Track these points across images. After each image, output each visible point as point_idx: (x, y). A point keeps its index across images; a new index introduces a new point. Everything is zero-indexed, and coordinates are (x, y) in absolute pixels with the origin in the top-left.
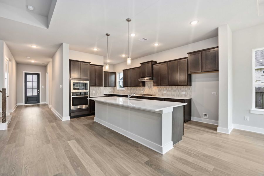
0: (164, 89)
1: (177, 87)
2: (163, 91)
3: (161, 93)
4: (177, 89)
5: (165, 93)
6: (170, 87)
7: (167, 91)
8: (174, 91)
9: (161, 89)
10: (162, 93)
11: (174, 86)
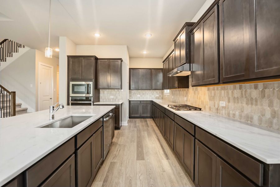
0: (220, 94)
1: (265, 87)
2: (220, 100)
3: (214, 106)
4: (263, 96)
5: (223, 107)
6: (238, 85)
7: (229, 102)
8: (251, 101)
9: (215, 94)
10: (216, 106)
11: (252, 84)
